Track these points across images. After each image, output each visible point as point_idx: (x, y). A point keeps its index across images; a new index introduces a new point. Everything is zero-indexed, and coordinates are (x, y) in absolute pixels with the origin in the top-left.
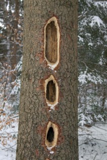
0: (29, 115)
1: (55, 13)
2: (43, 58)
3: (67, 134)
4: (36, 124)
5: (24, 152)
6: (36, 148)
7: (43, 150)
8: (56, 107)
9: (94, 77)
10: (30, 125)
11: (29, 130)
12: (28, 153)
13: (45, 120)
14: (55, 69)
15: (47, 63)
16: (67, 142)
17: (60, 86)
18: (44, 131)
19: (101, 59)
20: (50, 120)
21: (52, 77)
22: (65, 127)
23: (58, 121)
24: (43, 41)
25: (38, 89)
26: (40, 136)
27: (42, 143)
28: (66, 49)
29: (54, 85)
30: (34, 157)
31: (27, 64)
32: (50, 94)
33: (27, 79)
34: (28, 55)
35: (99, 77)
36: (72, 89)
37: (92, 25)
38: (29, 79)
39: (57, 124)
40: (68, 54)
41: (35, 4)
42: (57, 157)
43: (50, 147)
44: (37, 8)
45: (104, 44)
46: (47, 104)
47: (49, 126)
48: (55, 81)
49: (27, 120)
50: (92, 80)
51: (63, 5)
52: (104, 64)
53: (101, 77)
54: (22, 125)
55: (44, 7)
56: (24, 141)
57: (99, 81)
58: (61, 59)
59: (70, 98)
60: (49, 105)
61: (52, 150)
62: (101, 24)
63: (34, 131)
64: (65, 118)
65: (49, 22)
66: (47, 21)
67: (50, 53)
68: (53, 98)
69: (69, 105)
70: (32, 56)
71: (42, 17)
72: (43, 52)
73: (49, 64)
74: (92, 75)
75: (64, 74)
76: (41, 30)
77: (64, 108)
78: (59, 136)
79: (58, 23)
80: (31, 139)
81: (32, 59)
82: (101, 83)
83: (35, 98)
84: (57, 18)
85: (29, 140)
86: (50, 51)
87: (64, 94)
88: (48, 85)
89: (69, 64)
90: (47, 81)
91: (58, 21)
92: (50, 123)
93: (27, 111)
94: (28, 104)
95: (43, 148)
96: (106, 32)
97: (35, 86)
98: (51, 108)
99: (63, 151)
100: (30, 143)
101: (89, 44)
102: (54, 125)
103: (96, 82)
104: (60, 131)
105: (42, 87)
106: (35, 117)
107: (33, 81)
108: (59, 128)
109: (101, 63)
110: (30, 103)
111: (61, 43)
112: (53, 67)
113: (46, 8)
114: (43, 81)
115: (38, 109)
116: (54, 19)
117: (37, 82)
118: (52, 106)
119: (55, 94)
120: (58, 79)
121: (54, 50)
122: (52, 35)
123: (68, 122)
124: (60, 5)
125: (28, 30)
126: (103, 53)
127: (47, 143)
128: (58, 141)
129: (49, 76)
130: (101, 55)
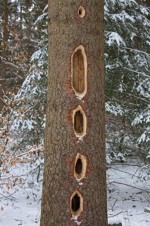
0: (57, 146)
1: (82, 41)
2: (70, 88)
3: (96, 165)
4: (64, 155)
5: (52, 184)
6: (65, 179)
7: (72, 181)
8: (84, 138)
9: (114, 107)
10: (58, 157)
11: (57, 162)
12: (56, 184)
13: (74, 152)
14: (83, 99)
15: (74, 93)
16: (96, 174)
17: (88, 117)
18: (72, 162)
19: (121, 85)
20: (79, 151)
21: (80, 108)
22: (93, 158)
23: (87, 153)
24: (70, 70)
25: (65, 120)
26: (68, 167)
27: (71, 174)
28: (93, 78)
29: (82, 115)
30: (62, 188)
31: (54, 94)
32: (77, 125)
33: (53, 110)
34: (54, 85)
35: (119, 107)
36: (99, 119)
37: (109, 42)
38: (56, 110)
39: (86, 156)
40: (95, 83)
41: (62, 32)
42: (86, 188)
43: (79, 179)
44: (64, 36)
45: (124, 66)
46: (75, 135)
47: (77, 157)
48: (82, 112)
49: (55, 152)
50: (111, 111)
51: (90, 33)
52: (124, 92)
53: (122, 106)
54: (49, 157)
55: (71, 36)
56: (52, 173)
57: (119, 111)
58: (88, 89)
59: (98, 129)
60: (77, 136)
61: (81, 181)
62: (120, 42)
63: (62, 163)
64: (93, 149)
65: (76, 51)
66: (74, 50)
67: (76, 83)
68: (81, 129)
69: (97, 136)
70: (58, 85)
71: (69, 45)
72: (70, 81)
73: (77, 94)
74: (110, 105)
75: (92, 104)
76: (68, 59)
77: (92, 139)
78: (88, 167)
79: (86, 51)
80: (60, 171)
81: (59, 89)
82: (121, 114)
83: (63, 128)
84: (85, 47)
85: (57, 171)
86: (76, 79)
87: (92, 125)
88: (75, 116)
89: (97, 94)
90: (74, 112)
91: (85, 49)
92: (78, 154)
93: (54, 142)
94: (55, 135)
95: (72, 179)
96: (125, 52)
97: (62, 117)
98: (80, 139)
99: (92, 183)
100: (58, 175)
101: (106, 67)
102: (82, 156)
103: (116, 113)
104: (88, 163)
105: (70, 118)
106: (63, 148)
107: (60, 111)
108: (87, 159)
109: (121, 90)
110: (58, 135)
111: (88, 72)
112: (81, 96)
113: (73, 37)
114: (70, 112)
115: (66, 140)
116: (81, 47)
117: (64, 112)
118: (80, 137)
119: (82, 125)
120: (86, 109)
121: (81, 79)
122: (78, 64)
123: (96, 153)
124: (87, 33)
125: (54, 58)
126: (122, 77)
127: (75, 175)
128: (87, 172)
129: (77, 106)
130: (121, 80)
